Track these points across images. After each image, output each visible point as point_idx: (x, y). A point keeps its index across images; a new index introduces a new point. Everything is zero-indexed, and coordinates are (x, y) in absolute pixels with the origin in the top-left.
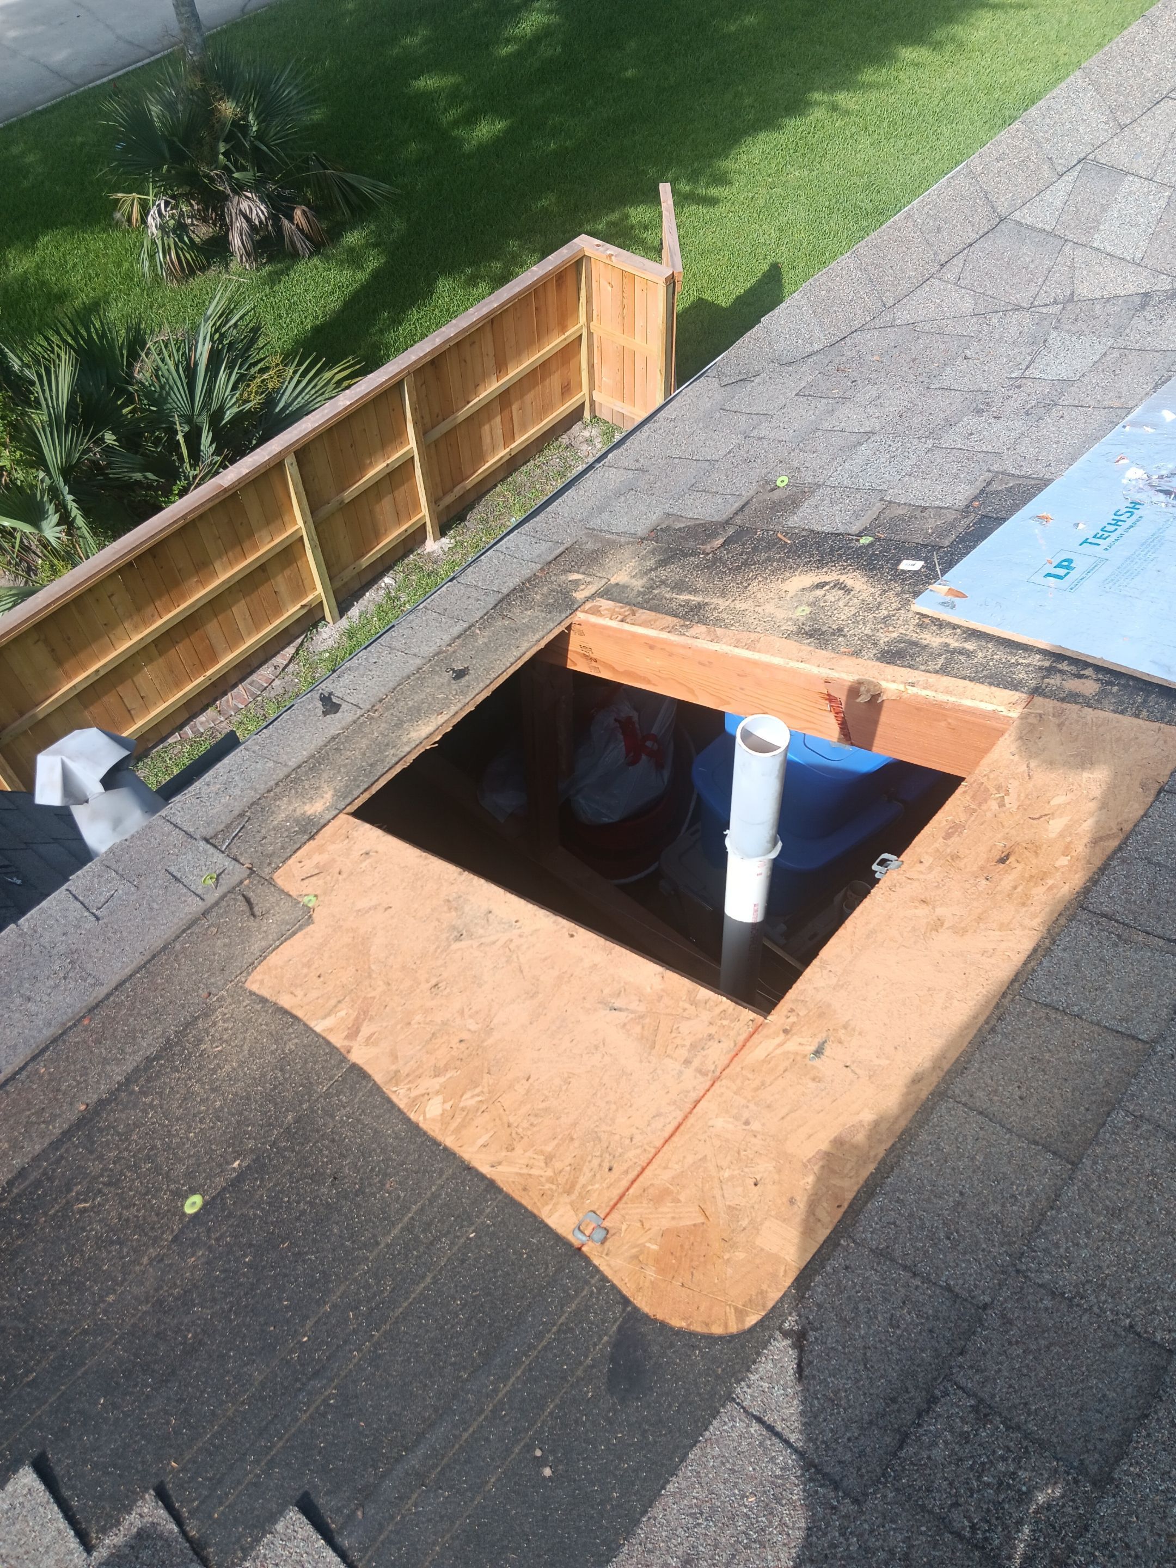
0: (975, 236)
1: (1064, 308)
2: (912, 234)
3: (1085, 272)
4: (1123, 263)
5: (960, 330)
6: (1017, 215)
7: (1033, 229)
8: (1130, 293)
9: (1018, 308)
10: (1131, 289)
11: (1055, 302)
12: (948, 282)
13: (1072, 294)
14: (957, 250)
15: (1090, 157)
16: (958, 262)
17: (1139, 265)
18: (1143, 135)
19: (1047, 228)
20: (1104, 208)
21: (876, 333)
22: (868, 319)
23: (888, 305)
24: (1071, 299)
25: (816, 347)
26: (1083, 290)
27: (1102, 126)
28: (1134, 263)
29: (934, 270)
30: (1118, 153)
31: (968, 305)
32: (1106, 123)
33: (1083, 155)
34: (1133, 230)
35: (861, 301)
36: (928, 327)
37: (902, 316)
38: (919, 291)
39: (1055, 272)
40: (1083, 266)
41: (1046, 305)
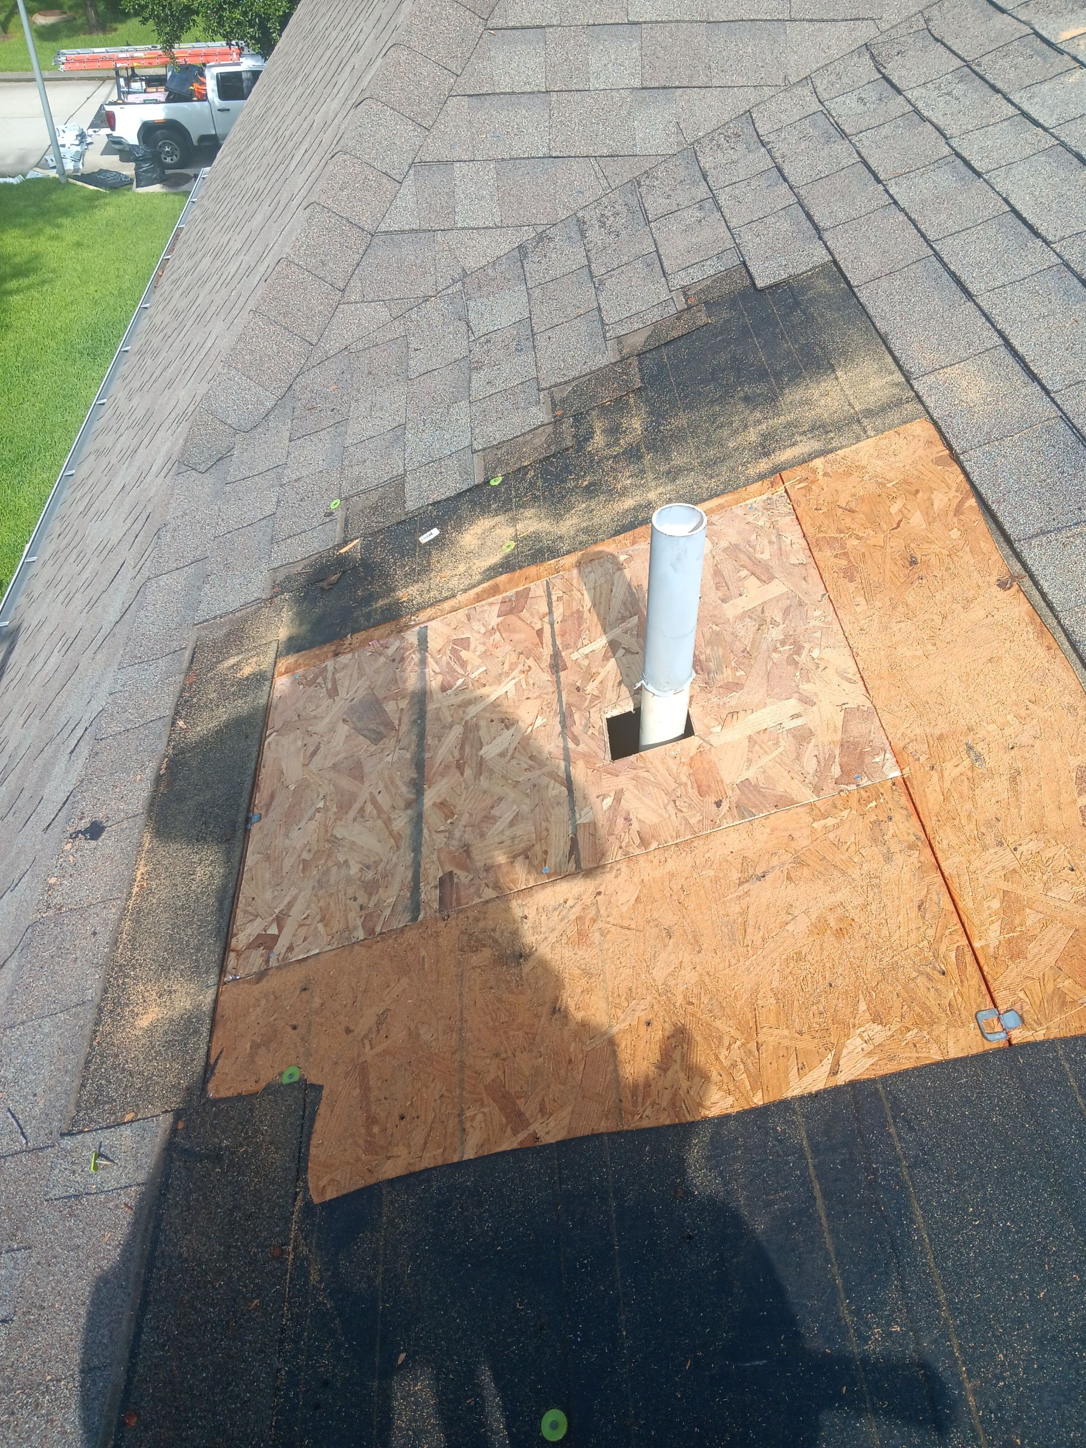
0: (357, 257)
1: (464, 283)
2: (301, 276)
3: (463, 250)
4: (489, 231)
5: (389, 336)
6: (383, 227)
7: (403, 232)
8: (507, 251)
9: (426, 299)
10: (507, 248)
11: (454, 282)
12: (357, 303)
13: (464, 270)
14: (350, 273)
15: (416, 160)
16: (355, 283)
17: (501, 227)
18: (448, 129)
19: (414, 227)
20: (452, 194)
21: (317, 370)
22: (303, 362)
23: (314, 342)
24: (465, 275)
25: (269, 405)
26: (471, 263)
27: (411, 134)
28: (497, 227)
29: (337, 298)
30: (435, 149)
31: (384, 314)
32: (414, 130)
33: (410, 161)
34: (483, 203)
35: (286, 350)
36: (360, 346)
37: (332, 346)
38: (334, 320)
39: (440, 259)
40: (459, 245)
41: (447, 288)
